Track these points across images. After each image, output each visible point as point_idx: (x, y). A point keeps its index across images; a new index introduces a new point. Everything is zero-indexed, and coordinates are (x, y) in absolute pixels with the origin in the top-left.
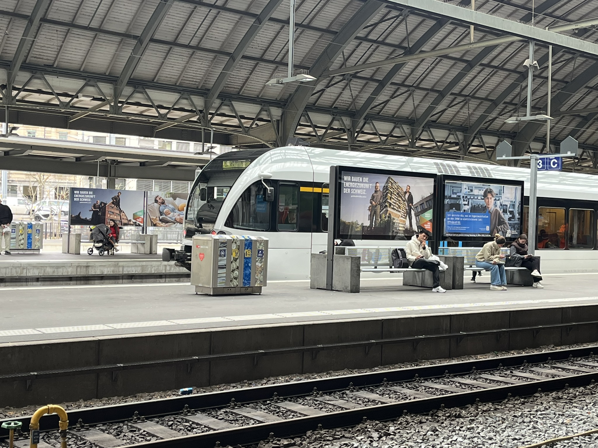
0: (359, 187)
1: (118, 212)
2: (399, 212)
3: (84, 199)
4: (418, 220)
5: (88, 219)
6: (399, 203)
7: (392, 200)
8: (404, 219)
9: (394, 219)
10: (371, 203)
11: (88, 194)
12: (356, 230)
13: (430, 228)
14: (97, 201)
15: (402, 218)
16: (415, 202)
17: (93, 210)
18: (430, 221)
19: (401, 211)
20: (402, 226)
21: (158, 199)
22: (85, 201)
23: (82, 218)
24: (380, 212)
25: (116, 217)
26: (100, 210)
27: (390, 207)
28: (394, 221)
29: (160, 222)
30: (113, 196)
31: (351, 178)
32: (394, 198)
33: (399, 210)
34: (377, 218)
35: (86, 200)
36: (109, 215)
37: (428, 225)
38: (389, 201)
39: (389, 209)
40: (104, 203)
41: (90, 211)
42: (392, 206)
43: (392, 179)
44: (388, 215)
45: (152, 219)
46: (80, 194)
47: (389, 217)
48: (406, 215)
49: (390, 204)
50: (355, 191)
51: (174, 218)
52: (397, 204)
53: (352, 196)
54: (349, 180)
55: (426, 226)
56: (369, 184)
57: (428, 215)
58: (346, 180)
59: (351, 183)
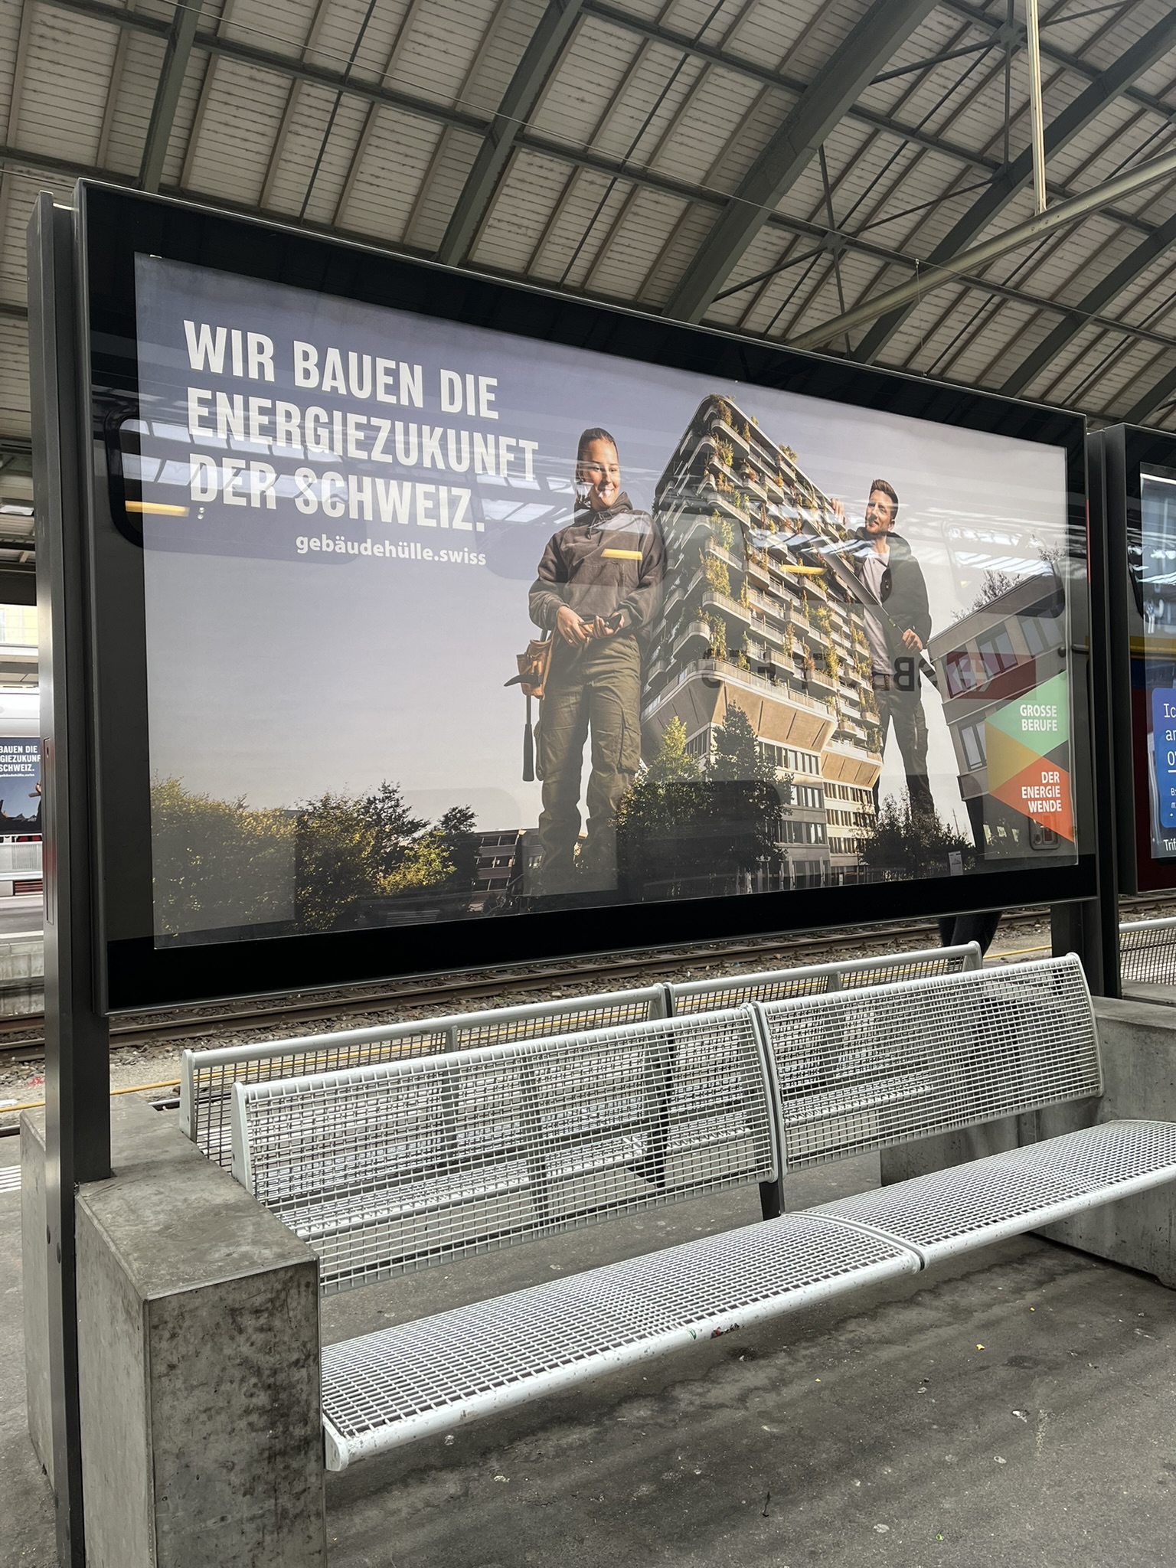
0: (388, 459)
2: (821, 694)
4: (974, 758)
6: (815, 622)
7: (752, 596)
8: (861, 755)
9: (776, 757)
10: (543, 616)
13: (1057, 807)
15: (846, 749)
18: (1056, 757)
19: (836, 686)
20: (852, 806)
24: (645, 700)
27: (734, 655)
28: (780, 774)
32: (766, 578)
33: (817, 678)
34: (611, 758)
37: (1043, 792)
38: (723, 602)
39: (728, 674)
42: (754, 651)
44: (718, 722)
47: (727, 742)
48: (872, 718)
49: (737, 634)
52: (800, 634)
53: (315, 544)
54: (254, 374)
55: (1031, 799)
56: (513, 442)
57: (1039, 718)
58: (217, 367)
59: (282, 406)
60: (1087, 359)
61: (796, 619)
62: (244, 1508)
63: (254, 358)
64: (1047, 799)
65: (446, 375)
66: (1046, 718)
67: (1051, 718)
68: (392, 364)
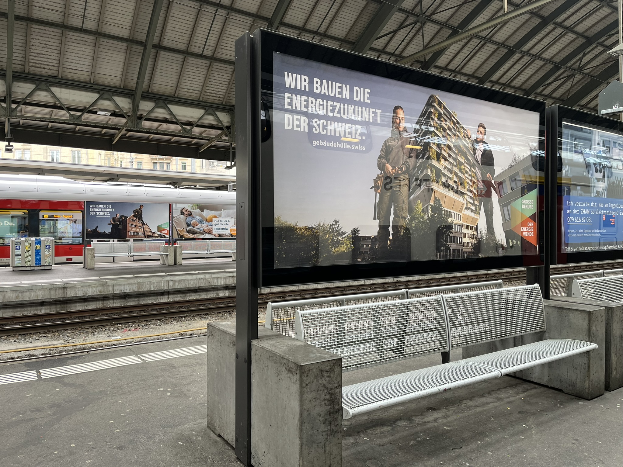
0: (339, 116)
1: (141, 225)
2: (462, 194)
3: (101, 213)
4: (507, 217)
5: (107, 232)
6: (460, 170)
7: (443, 161)
8: (473, 215)
9: (449, 214)
10: (381, 167)
11: (106, 208)
12: (335, 250)
13: (532, 234)
14: (117, 215)
15: (468, 213)
16: (498, 170)
17: (112, 224)
18: (533, 217)
19: (466, 192)
20: (470, 232)
21: (183, 211)
22: (102, 215)
23: (100, 231)
24: (410, 195)
25: (138, 230)
26: (120, 224)
27: (437, 182)
28: (450, 220)
29: (187, 234)
30: (135, 209)
31: (311, 83)
32: (446, 155)
33: (461, 189)
34: (399, 214)
35: (103, 213)
36: (130, 228)
37: (528, 229)
38: (434, 163)
39: (435, 186)
40: (124, 216)
41: (109, 224)
42: (443, 179)
43: (440, 104)
44: (432, 203)
45: (179, 230)
46: (96, 208)
47: (434, 209)
48: (476, 203)
49: (439, 173)
50: (325, 127)
51: (202, 229)
52: (456, 174)
53: (318, 143)
54: (303, 89)
55: (524, 232)
56: (374, 110)
57: (528, 204)
58: (293, 87)
59: (311, 99)
60: (515, 67)
61: (455, 169)
62: (323, 428)
63: (303, 83)
64: (529, 232)
65: (356, 88)
66: (530, 204)
67: (531, 204)
68: (340, 85)
